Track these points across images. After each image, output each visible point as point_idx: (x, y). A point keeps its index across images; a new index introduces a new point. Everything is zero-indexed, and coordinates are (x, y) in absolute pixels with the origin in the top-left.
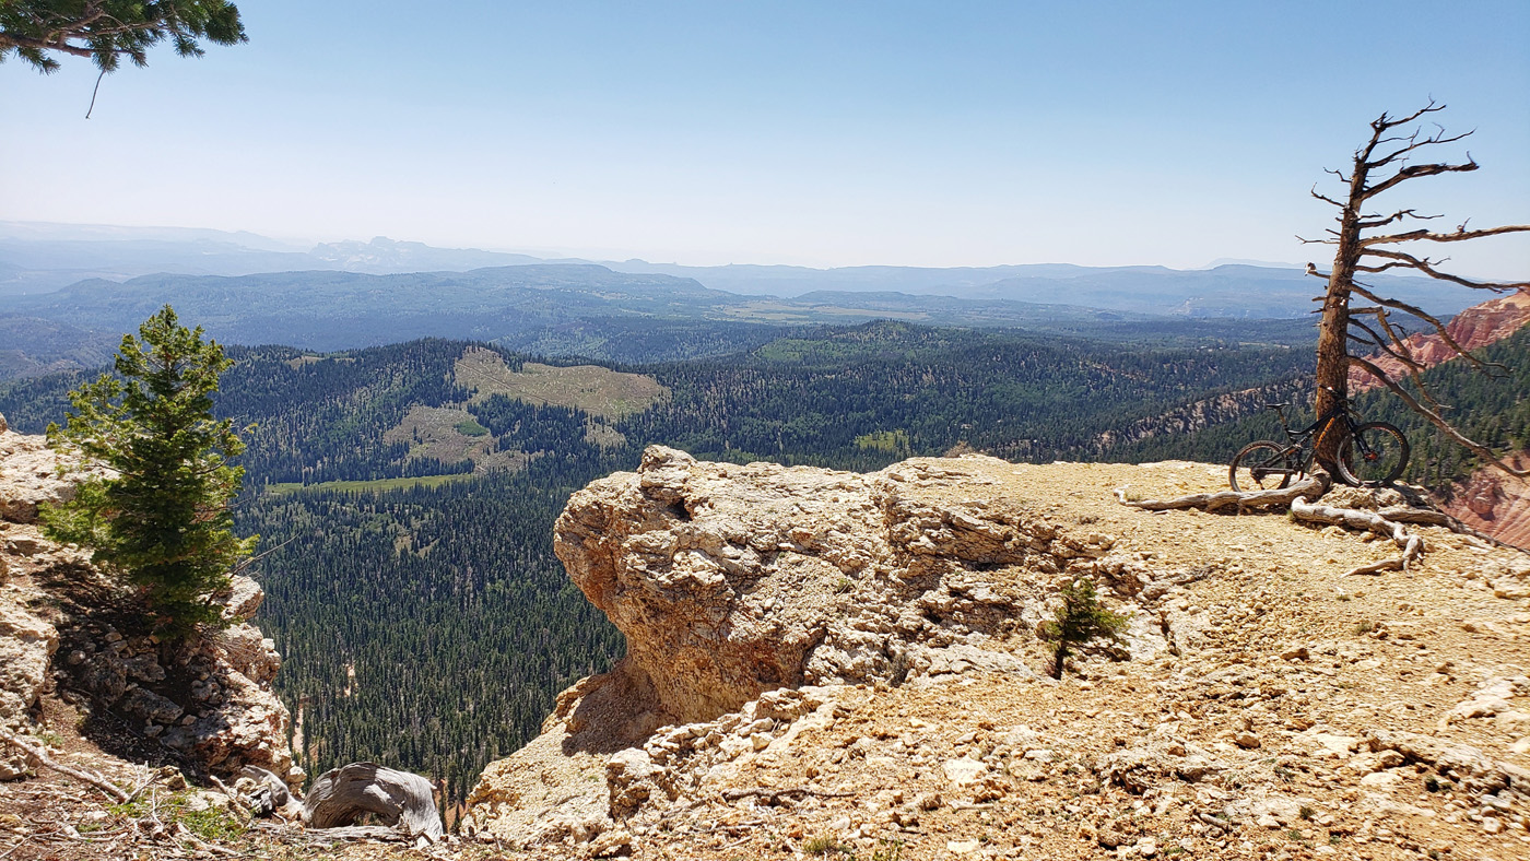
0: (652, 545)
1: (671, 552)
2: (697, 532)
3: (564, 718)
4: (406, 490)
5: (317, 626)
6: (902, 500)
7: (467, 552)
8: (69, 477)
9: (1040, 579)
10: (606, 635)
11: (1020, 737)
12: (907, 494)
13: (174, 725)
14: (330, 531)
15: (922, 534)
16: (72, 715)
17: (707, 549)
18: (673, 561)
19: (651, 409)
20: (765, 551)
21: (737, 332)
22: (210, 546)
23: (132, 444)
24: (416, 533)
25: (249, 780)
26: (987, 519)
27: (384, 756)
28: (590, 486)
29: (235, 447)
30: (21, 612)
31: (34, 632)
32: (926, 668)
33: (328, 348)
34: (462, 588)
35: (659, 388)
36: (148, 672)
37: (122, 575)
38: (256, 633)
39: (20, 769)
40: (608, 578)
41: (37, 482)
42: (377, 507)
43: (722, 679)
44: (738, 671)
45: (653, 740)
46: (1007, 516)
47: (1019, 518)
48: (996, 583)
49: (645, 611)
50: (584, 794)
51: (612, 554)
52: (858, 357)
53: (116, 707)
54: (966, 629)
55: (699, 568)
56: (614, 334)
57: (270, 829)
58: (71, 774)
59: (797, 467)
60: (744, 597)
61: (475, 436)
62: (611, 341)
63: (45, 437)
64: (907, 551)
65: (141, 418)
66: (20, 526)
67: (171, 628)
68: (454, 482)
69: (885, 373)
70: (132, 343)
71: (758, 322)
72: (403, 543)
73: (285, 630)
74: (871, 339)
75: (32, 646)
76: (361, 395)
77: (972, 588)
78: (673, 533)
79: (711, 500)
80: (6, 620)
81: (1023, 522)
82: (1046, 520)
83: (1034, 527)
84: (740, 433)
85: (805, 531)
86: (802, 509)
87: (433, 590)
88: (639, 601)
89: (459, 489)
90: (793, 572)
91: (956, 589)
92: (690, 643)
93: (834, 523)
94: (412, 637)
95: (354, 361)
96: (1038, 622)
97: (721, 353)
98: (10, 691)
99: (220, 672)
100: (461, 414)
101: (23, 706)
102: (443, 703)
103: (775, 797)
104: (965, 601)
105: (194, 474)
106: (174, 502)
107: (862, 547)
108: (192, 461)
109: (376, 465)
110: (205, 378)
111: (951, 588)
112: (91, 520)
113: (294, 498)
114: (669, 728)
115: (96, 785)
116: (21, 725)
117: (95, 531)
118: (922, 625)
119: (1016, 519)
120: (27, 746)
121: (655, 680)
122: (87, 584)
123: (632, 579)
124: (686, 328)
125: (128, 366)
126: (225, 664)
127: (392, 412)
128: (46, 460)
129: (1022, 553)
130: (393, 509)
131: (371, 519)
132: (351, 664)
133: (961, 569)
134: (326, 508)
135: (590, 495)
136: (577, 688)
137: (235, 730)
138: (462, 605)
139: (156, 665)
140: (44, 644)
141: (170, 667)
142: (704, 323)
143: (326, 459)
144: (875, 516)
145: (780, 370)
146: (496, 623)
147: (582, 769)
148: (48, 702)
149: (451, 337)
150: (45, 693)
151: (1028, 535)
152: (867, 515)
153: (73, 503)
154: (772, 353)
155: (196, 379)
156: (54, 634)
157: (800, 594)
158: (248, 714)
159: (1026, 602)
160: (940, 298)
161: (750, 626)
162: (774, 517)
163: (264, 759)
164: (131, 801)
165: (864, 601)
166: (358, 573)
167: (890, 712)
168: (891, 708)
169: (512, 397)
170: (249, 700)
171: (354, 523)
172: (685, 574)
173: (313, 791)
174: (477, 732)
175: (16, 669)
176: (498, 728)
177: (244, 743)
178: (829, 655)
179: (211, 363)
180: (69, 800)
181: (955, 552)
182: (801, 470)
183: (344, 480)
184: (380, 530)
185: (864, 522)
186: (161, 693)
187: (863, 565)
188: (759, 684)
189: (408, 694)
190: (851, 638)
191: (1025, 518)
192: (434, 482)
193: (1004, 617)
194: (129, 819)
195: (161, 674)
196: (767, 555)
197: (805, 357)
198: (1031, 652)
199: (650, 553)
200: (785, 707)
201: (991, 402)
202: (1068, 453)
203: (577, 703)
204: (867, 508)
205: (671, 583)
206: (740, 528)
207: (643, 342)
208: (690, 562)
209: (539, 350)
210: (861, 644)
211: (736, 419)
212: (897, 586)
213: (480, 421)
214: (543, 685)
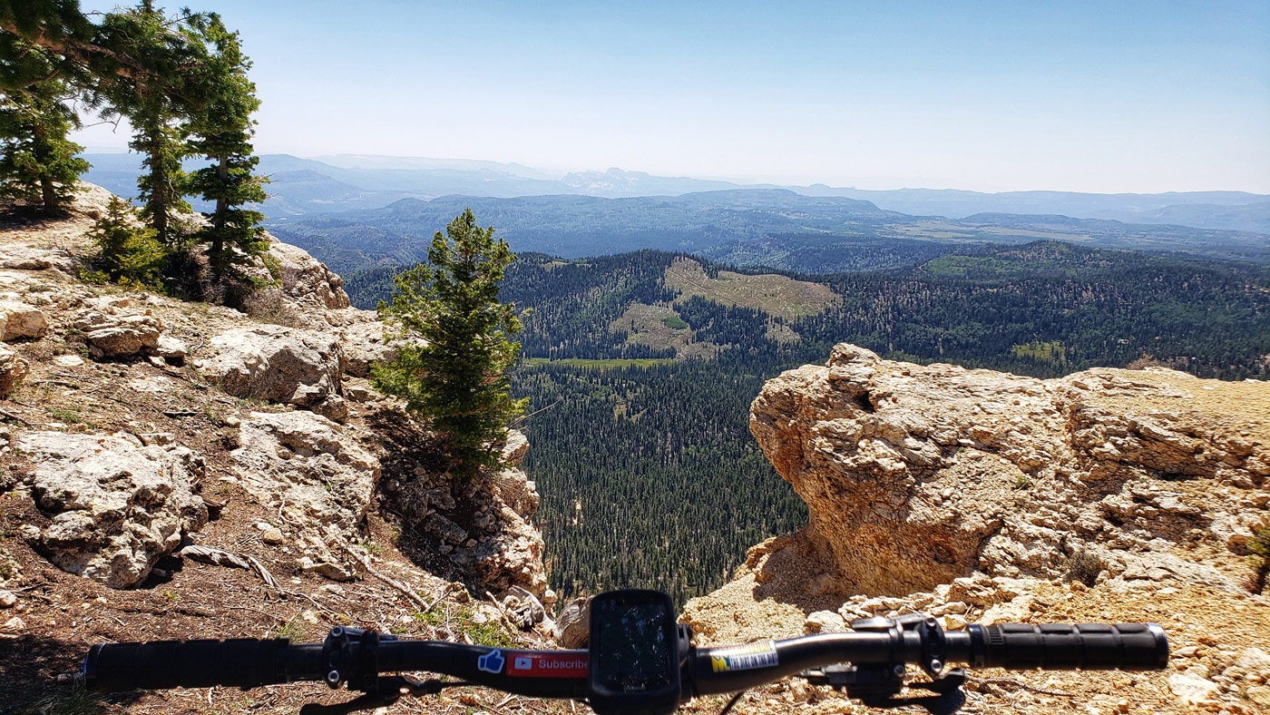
0: (839, 431)
1: (856, 439)
2: (881, 423)
3: (754, 569)
4: (624, 368)
5: (555, 469)
6: (1087, 407)
7: (667, 421)
8: (393, 343)
9: (1233, 493)
10: (777, 499)
11: (1256, 661)
12: (1092, 402)
13: (460, 546)
14: (567, 396)
15: (1106, 441)
16: (390, 530)
17: (890, 439)
18: (857, 447)
19: (824, 312)
20: (946, 446)
21: (906, 248)
22: (494, 404)
23: (439, 319)
24: (630, 403)
25: (515, 598)
26: (1177, 431)
27: (600, 575)
28: (782, 375)
29: (515, 326)
30: (356, 447)
31: (365, 463)
32: (1120, 572)
33: (572, 255)
34: (663, 449)
35: (832, 295)
36: (443, 501)
37: (428, 423)
38: (522, 476)
39: (352, 573)
40: (796, 456)
41: (369, 345)
42: (602, 381)
43: (899, 555)
44: (914, 549)
45: (847, 606)
46: (1199, 429)
47: (1212, 432)
48: (1184, 494)
49: (830, 488)
50: (771, 637)
51: (800, 435)
52: (1019, 273)
53: (420, 527)
54: (1149, 534)
55: (880, 454)
56: (796, 248)
57: (531, 644)
58: (387, 582)
59: (979, 370)
60: (923, 484)
61: (678, 329)
62: (793, 254)
63: (376, 312)
64: (1090, 456)
65: (446, 300)
66: (357, 379)
67: (462, 468)
68: (660, 365)
69: (1045, 289)
70: (441, 239)
71: (925, 239)
72: (620, 410)
73: (532, 470)
74: (1034, 257)
75: (362, 474)
76: (595, 293)
77: (1158, 496)
78: (858, 422)
79: (894, 396)
80: (345, 452)
81: (1216, 437)
82: (1243, 436)
83: (1229, 442)
84: (903, 337)
85: (986, 429)
86: (983, 410)
87: (641, 448)
88: (825, 479)
89: (664, 371)
90: (972, 466)
91: (1141, 495)
92: (870, 520)
93: (1014, 424)
94: (624, 483)
95: (590, 266)
96: (1230, 535)
97: (891, 266)
98: (346, 508)
99: (496, 506)
100: (668, 311)
101: (354, 521)
102: (646, 538)
103: (985, 684)
104: (1150, 508)
105: (483, 347)
106: (467, 367)
107: (1043, 449)
108: (482, 335)
109: (603, 348)
110: (495, 269)
111: (1133, 494)
112: (407, 377)
113: (542, 370)
114: (862, 597)
115: (406, 593)
116: (353, 536)
117: (409, 386)
118: (1102, 527)
119: (1209, 433)
120: (357, 555)
121: (835, 548)
122: (403, 428)
123: (820, 459)
124: (859, 244)
125: (438, 257)
126: (499, 500)
127: (616, 307)
128: (376, 330)
129: (1214, 466)
130: (614, 383)
131: (597, 389)
132: (578, 500)
133: (1146, 477)
134: (565, 379)
135: (782, 383)
136: (765, 546)
137: (507, 555)
138: (662, 462)
139: (449, 496)
140: (371, 473)
141: (459, 499)
142: (876, 239)
143: (566, 341)
144: (1056, 421)
145: (944, 282)
146: (688, 479)
147: (769, 615)
148: (372, 519)
149: (664, 248)
150: (370, 511)
151: (1222, 450)
152: (1049, 419)
153: (395, 364)
154: (937, 267)
155: (488, 270)
156: (378, 466)
157: (978, 487)
158: (516, 542)
159: (1216, 514)
160: (1104, 221)
161: (928, 511)
162: (955, 414)
163: (526, 581)
164: (430, 611)
165: (1043, 499)
166: (586, 430)
167: (1090, 612)
168: (1091, 608)
169: (709, 299)
170: (517, 531)
171: (585, 392)
172: (869, 459)
173: (564, 614)
174: (671, 564)
175: (351, 491)
176: (687, 564)
177: (512, 566)
178: (1005, 545)
179: (499, 258)
180: (385, 603)
181: (1141, 460)
182: (982, 373)
183: (579, 358)
184: (603, 398)
185: (1045, 425)
186: (452, 519)
187: (1043, 466)
188: (935, 563)
189: (619, 528)
190: (1028, 531)
191: (1220, 431)
192: (646, 364)
193: (1191, 527)
194: (429, 626)
195: (452, 504)
196: (948, 448)
197: (969, 272)
198: (1221, 564)
199: (836, 438)
200: (979, 594)
201: (1150, 321)
202: (1228, 372)
203: (765, 558)
204: (1048, 412)
205: (855, 466)
206: (922, 422)
207: (820, 256)
208: (873, 449)
209: (732, 261)
210: (1038, 538)
211: (901, 324)
212: (1078, 488)
213: (682, 318)
214: (724, 533)
